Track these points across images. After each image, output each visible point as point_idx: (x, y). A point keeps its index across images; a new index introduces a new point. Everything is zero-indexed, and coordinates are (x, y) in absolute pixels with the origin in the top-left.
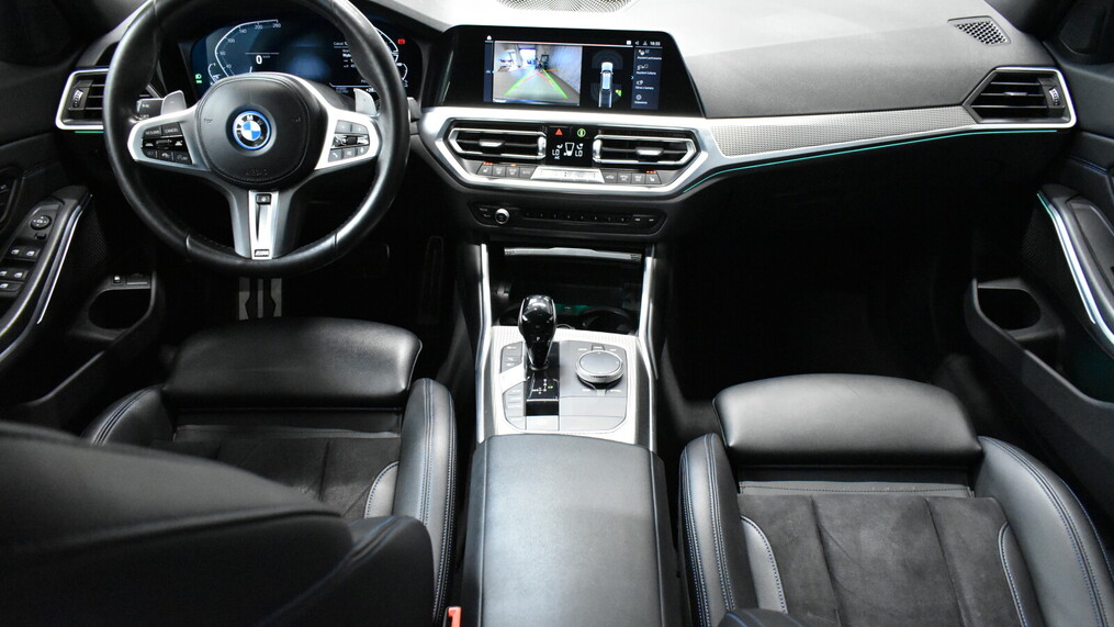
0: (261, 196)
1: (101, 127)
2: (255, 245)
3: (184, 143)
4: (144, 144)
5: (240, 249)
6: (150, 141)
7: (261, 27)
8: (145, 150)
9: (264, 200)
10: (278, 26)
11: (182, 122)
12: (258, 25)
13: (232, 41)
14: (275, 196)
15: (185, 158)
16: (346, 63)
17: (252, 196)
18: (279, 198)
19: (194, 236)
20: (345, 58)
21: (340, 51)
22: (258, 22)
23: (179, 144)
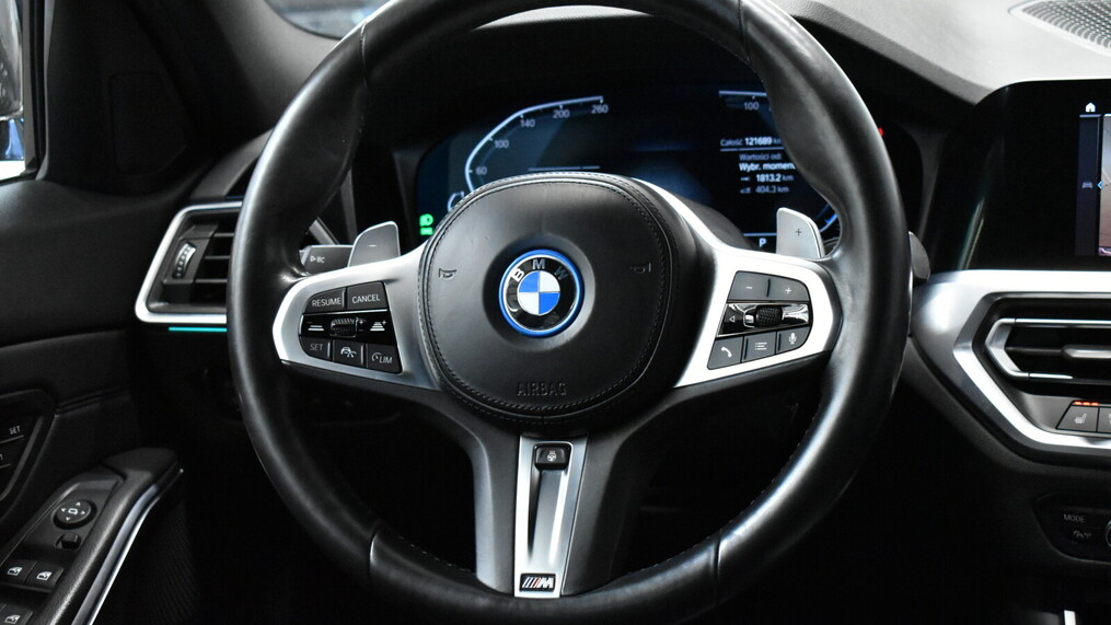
0: (545, 449)
1: (222, 319)
2: (522, 565)
3: (389, 327)
4: (305, 326)
5: (487, 573)
6: (319, 322)
7: (565, 114)
8: (306, 339)
9: (552, 458)
10: (602, 109)
11: (389, 281)
12: (561, 108)
13: (503, 144)
14: (578, 451)
15: (388, 360)
16: (746, 184)
17: (526, 449)
18: (588, 456)
19: (387, 538)
20: (745, 173)
21: (734, 159)
22: (560, 104)
23: (378, 327)
